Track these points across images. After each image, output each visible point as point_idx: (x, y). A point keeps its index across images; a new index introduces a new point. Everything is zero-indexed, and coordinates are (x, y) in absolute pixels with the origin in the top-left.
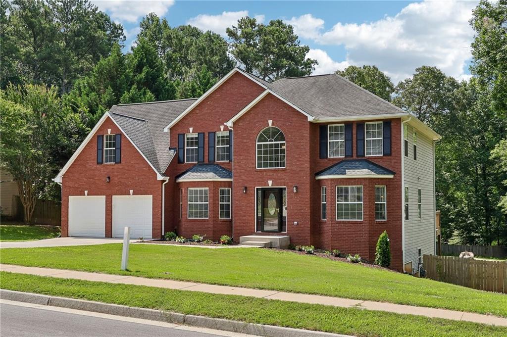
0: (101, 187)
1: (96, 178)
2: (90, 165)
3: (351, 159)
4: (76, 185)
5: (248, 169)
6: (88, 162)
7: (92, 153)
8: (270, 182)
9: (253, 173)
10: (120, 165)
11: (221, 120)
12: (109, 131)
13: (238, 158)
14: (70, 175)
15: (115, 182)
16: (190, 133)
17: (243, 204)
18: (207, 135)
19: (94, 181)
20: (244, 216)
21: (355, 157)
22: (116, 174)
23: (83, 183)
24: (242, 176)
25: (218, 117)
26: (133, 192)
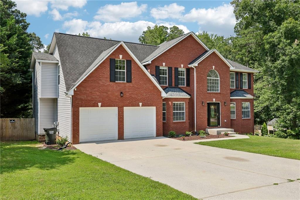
0: (115, 100)
1: (109, 93)
2: (103, 82)
3: (238, 89)
4: (89, 98)
5: (204, 92)
6: (101, 79)
7: (105, 72)
8: (214, 100)
9: (206, 94)
10: (130, 83)
11: (181, 61)
12: (121, 56)
13: (199, 85)
14: (82, 89)
15: (127, 96)
16: (163, 66)
17: (201, 111)
18: (174, 69)
19: (107, 95)
20: (202, 118)
21: (239, 89)
22: (127, 90)
23: (96, 97)
24: (201, 96)
25: (180, 59)
26: (142, 104)
